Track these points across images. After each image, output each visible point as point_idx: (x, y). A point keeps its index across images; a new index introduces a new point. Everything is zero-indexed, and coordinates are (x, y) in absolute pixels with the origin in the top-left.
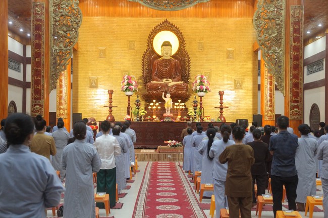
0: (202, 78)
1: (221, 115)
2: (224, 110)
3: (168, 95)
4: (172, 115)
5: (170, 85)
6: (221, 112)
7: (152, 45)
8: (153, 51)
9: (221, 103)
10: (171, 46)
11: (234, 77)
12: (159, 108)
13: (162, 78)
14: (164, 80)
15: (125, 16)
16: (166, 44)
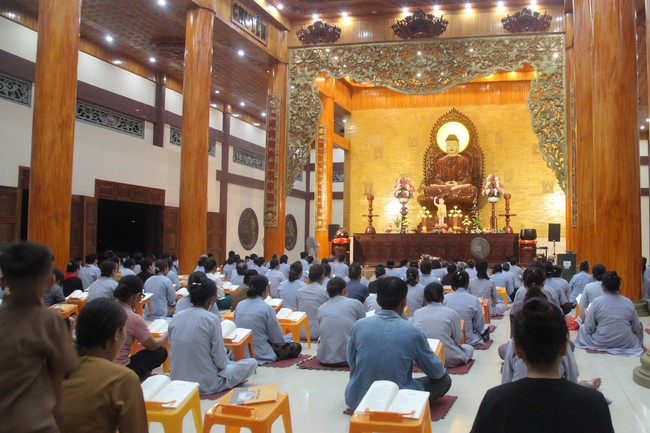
0: (493, 179)
1: (507, 224)
2: (510, 218)
3: (442, 201)
4: (446, 225)
5: (453, 188)
6: (507, 221)
7: (436, 140)
8: (437, 149)
9: (507, 210)
10: (457, 140)
11: (542, 178)
12: (430, 216)
13: (445, 180)
14: (448, 183)
15: (406, 107)
16: (452, 138)
